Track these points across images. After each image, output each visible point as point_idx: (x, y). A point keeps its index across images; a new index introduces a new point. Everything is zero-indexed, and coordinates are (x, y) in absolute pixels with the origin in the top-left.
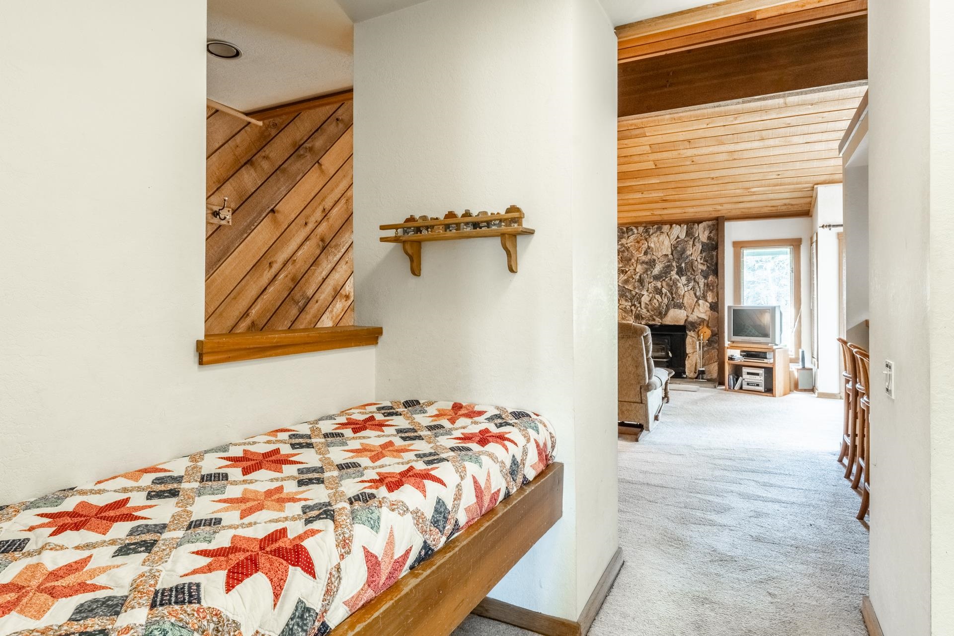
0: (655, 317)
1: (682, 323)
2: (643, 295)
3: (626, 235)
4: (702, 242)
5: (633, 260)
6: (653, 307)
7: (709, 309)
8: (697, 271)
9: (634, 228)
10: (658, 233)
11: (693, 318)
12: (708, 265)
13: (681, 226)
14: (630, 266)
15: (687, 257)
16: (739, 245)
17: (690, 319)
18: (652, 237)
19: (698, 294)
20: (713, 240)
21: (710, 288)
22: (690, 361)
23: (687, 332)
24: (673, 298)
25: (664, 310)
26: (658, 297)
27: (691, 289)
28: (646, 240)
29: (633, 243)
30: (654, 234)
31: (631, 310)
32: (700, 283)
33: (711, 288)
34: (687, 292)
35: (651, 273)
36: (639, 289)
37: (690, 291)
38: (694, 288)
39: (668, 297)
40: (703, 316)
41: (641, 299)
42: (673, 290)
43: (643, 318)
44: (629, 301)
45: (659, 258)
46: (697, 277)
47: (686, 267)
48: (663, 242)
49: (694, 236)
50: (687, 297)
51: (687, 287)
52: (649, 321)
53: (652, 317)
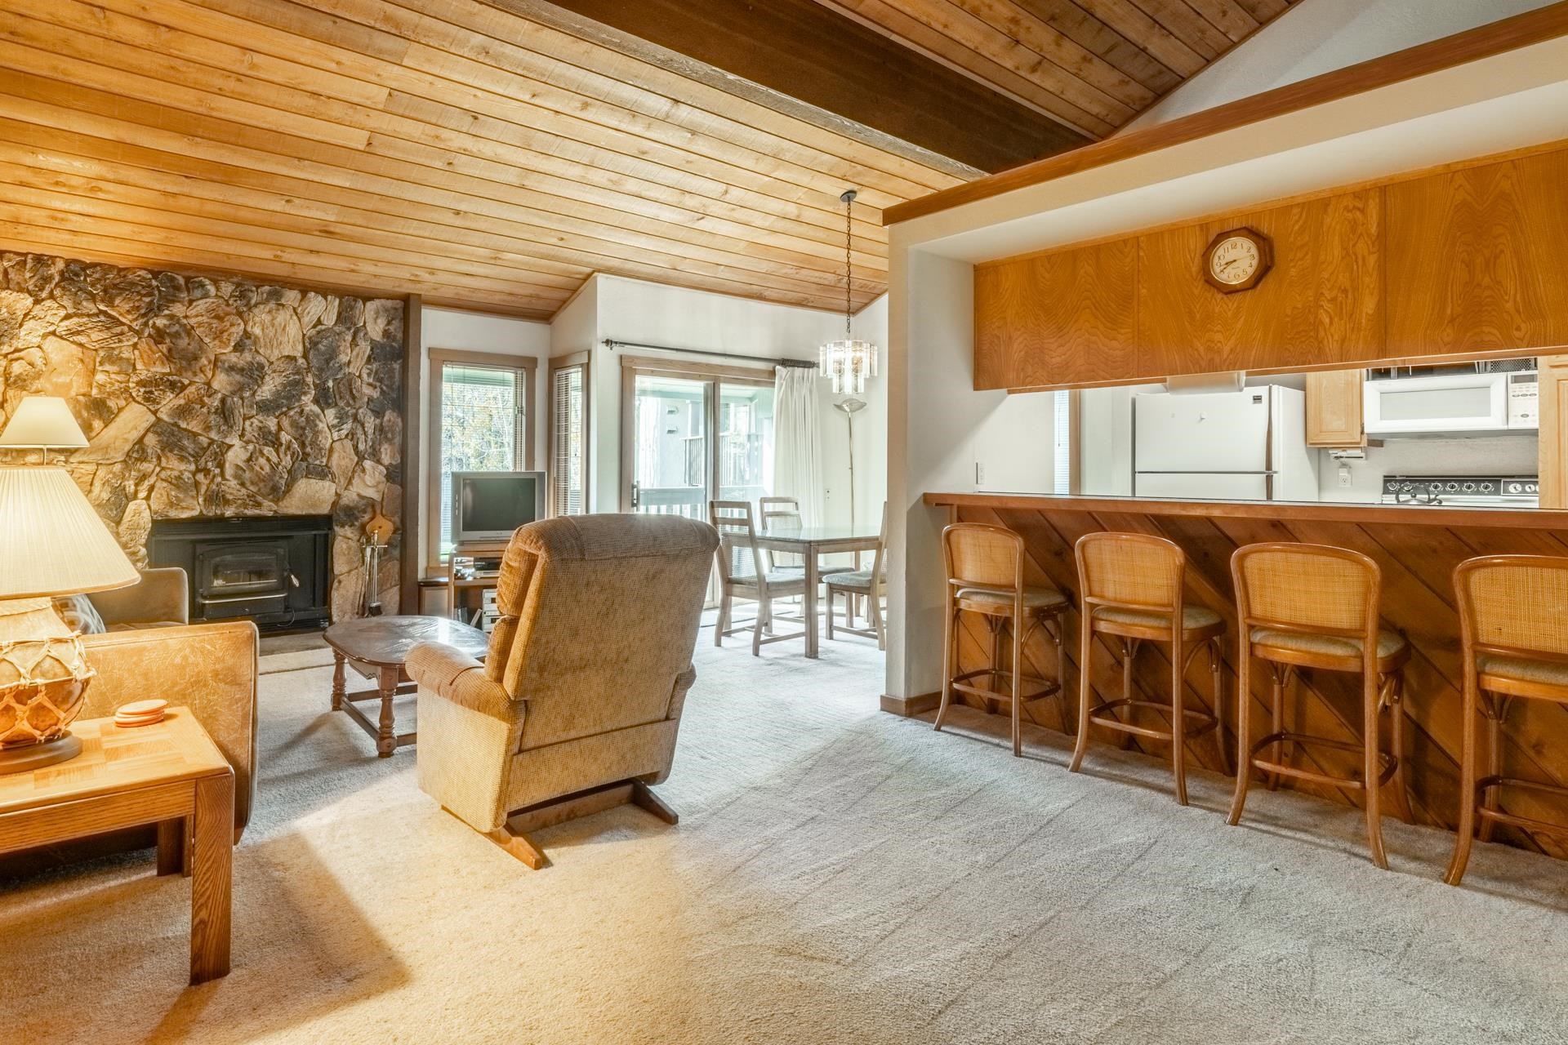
0: (259, 498)
1: (325, 510)
2: (230, 446)
3: (184, 295)
4: (371, 340)
5: (204, 361)
6: (258, 474)
7: (384, 479)
8: (361, 399)
9: (207, 282)
10: (272, 305)
11: (350, 497)
12: (384, 388)
13: (326, 299)
14: (195, 374)
15: (340, 367)
16: (441, 356)
17: (344, 501)
18: (256, 311)
19: (361, 447)
20: (394, 340)
21: (386, 437)
22: (342, 591)
23: (336, 528)
24: (306, 455)
25: (283, 482)
26: (268, 451)
27: (347, 436)
28: (242, 318)
29: (205, 319)
30: (262, 307)
31: (196, 481)
32: (366, 425)
33: (390, 436)
34: (338, 443)
35: (253, 394)
36: (219, 432)
37: (344, 441)
38: (353, 434)
39: (294, 453)
40: (371, 493)
41: (223, 455)
42: (307, 437)
43: (227, 502)
44: (192, 459)
45: (272, 363)
46: (360, 411)
47: (335, 388)
48: (285, 326)
49: (355, 325)
50: (338, 452)
51: (339, 431)
52: (245, 508)
53: (252, 499)
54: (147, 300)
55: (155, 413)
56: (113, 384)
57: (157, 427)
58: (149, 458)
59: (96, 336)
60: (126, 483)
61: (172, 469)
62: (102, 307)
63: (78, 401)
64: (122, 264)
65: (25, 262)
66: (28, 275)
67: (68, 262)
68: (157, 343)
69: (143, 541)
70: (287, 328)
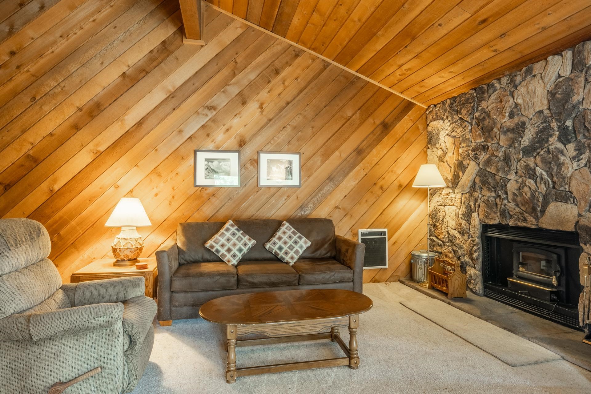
0: (526, 215)
1: (570, 228)
2: (509, 180)
3: (486, 95)
5: (495, 130)
6: (524, 198)
9: (495, 82)
10: (529, 78)
13: (562, 56)
14: (492, 139)
15: (574, 107)
18: (519, 87)
23: (582, 245)
24: (554, 183)
25: (540, 204)
26: (530, 182)
27: (586, 166)
28: (512, 96)
29: (494, 105)
30: (523, 83)
31: (496, 202)
34: (577, 172)
35: (520, 144)
36: (504, 172)
37: (582, 170)
39: (546, 182)
41: (506, 186)
42: (553, 169)
43: (511, 216)
44: (493, 190)
45: (530, 119)
47: (574, 125)
49: (585, 66)
50: (577, 179)
51: (578, 161)
52: (519, 221)
53: (522, 215)
54: (472, 105)
55: (479, 164)
56: (464, 153)
57: (480, 173)
58: (476, 190)
59: (458, 130)
60: (470, 203)
61: (485, 196)
62: (460, 116)
63: (455, 164)
64: (465, 91)
65: (440, 106)
67: (450, 99)
68: (478, 126)
69: (478, 235)
70: (536, 91)
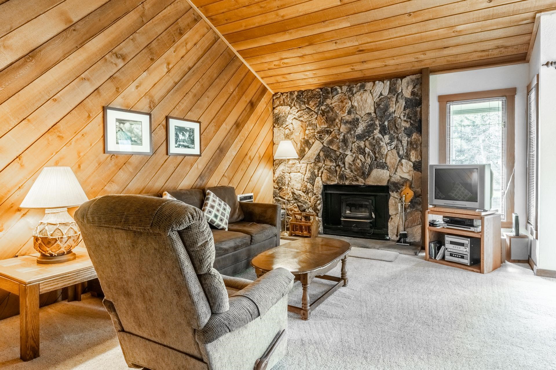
0: (358, 177)
1: (385, 183)
2: (347, 155)
3: (330, 95)
4: (406, 98)
5: (337, 121)
6: (357, 167)
7: (412, 169)
8: (401, 128)
9: (338, 87)
10: (362, 91)
11: (396, 178)
13: (384, 83)
14: (335, 127)
15: (390, 115)
16: (444, 100)
17: (393, 179)
18: (355, 95)
19: (401, 153)
20: (417, 95)
21: (413, 147)
22: (392, 223)
23: (390, 193)
24: (376, 158)
25: (367, 170)
26: (361, 157)
27: (394, 148)
28: (350, 100)
29: (337, 103)
30: (358, 93)
31: (336, 170)
32: (403, 142)
33: (415, 146)
34: (390, 152)
35: (355, 132)
36: (343, 149)
37: (393, 151)
38: (397, 147)
39: (371, 157)
40: (406, 176)
41: (344, 159)
42: (376, 149)
43: (347, 179)
44: (334, 161)
45: (362, 117)
46: (400, 135)
47: (389, 125)
48: (366, 100)
49: (397, 92)
50: (390, 156)
51: (390, 145)
52: (353, 181)
53: (355, 177)
54: (319, 100)
55: (323, 143)
56: (310, 134)
57: (323, 149)
58: (321, 161)
59: (305, 117)
60: (315, 170)
61: (328, 165)
62: (307, 106)
63: (301, 141)
64: (312, 88)
65: (288, 95)
66: (289, 99)
67: (298, 92)
68: (323, 116)
69: (320, 193)
70: (367, 100)
